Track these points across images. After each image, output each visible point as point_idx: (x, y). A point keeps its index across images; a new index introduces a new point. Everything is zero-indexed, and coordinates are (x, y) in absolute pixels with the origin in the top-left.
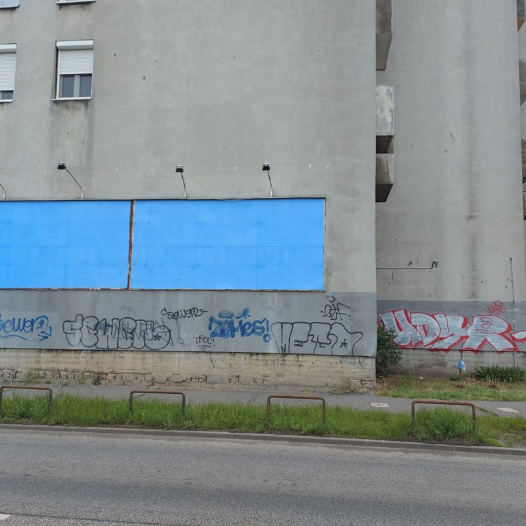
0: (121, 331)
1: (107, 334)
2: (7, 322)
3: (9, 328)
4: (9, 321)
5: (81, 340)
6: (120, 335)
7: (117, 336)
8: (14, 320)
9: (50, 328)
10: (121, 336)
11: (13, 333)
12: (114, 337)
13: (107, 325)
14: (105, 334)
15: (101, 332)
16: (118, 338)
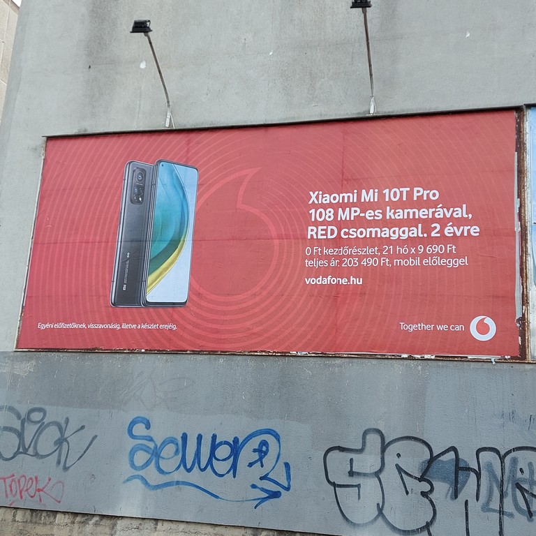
0: (509, 488)
1: (462, 496)
2: (165, 443)
3: (170, 459)
4: (172, 441)
5: (380, 510)
6: (508, 502)
7: (495, 505)
8: (185, 437)
9: (287, 465)
10: (509, 506)
11: (181, 475)
12: (486, 508)
13: (460, 469)
14: (456, 495)
15: (442, 489)
16: (501, 512)
